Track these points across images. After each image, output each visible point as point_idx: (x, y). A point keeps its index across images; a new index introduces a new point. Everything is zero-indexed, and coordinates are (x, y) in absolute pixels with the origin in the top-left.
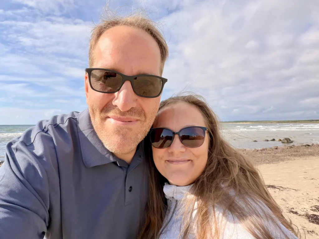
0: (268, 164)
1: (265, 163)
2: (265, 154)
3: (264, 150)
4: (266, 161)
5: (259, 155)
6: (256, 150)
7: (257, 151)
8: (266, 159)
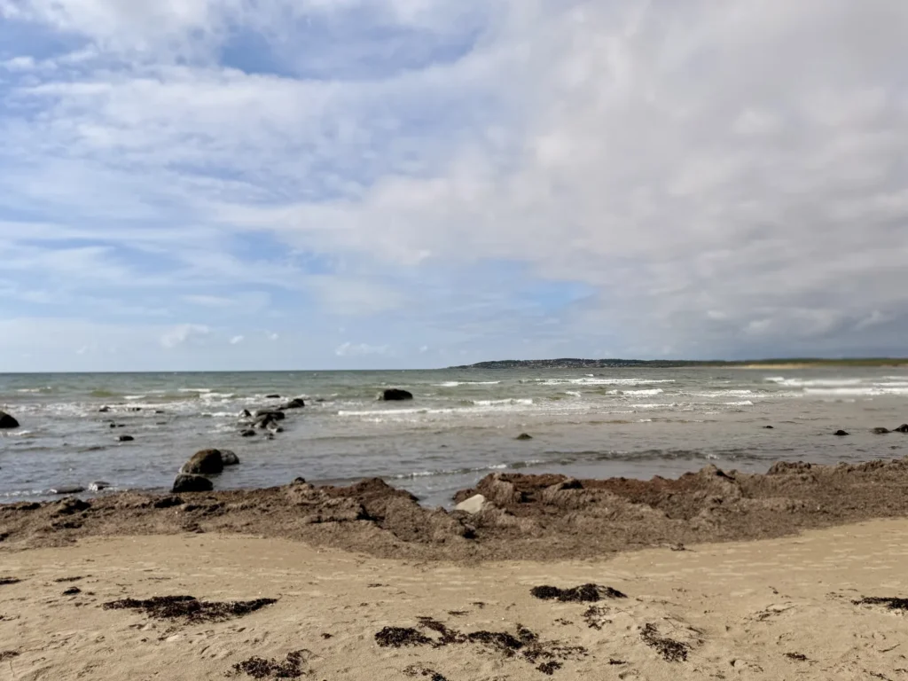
0: (888, 520)
1: (877, 515)
2: (876, 480)
3: (872, 465)
4: (880, 505)
5: (855, 485)
6: (847, 468)
7: (849, 471)
8: (881, 502)
